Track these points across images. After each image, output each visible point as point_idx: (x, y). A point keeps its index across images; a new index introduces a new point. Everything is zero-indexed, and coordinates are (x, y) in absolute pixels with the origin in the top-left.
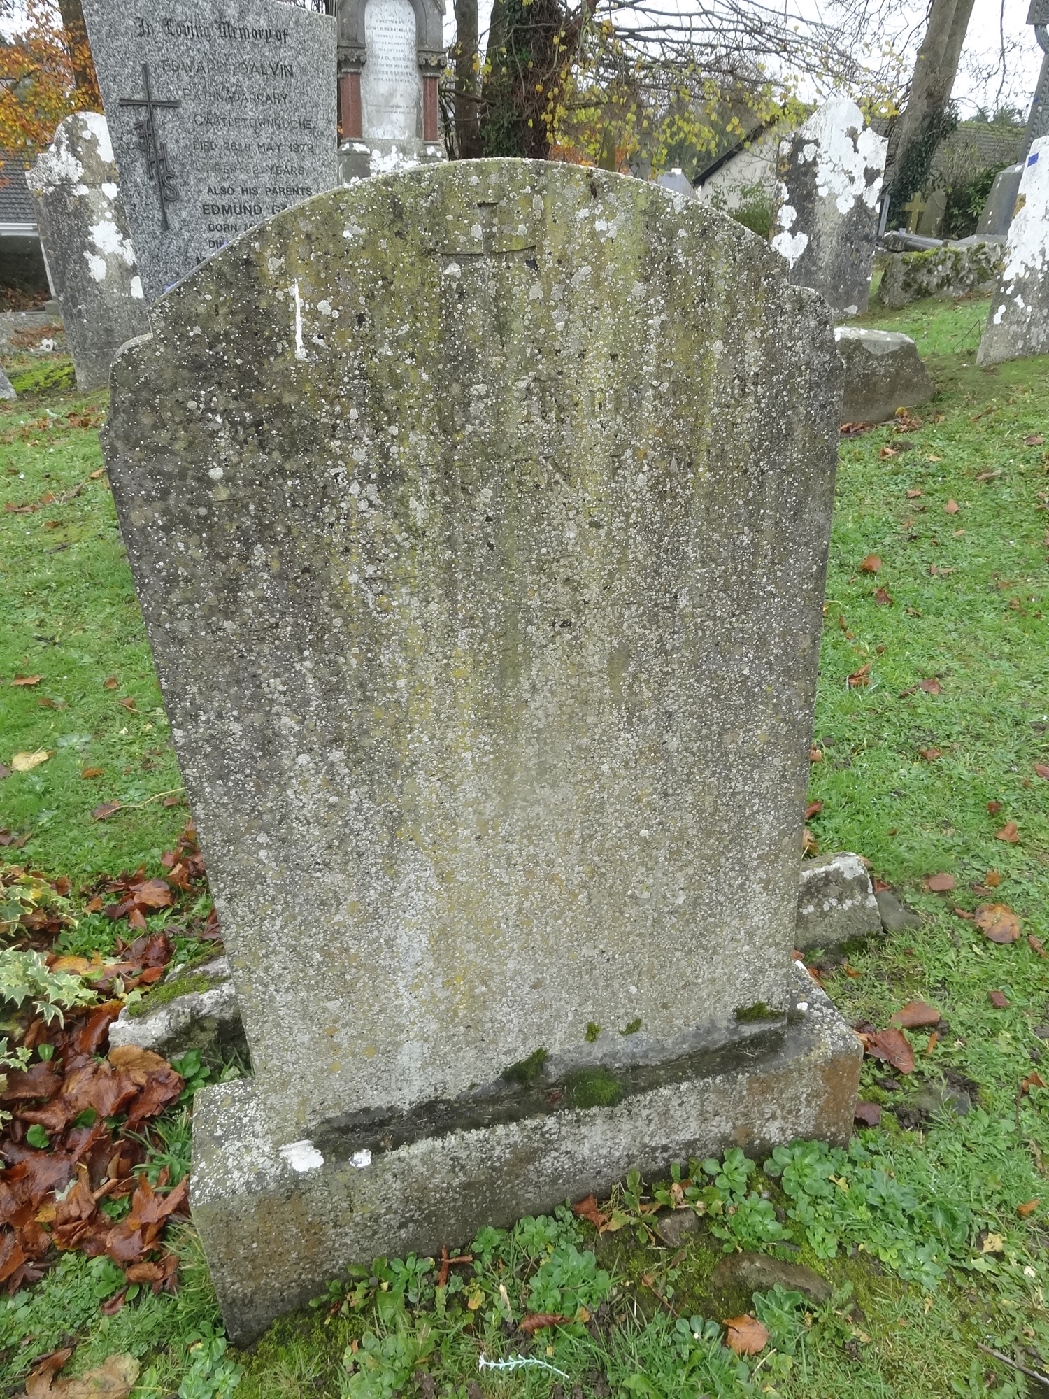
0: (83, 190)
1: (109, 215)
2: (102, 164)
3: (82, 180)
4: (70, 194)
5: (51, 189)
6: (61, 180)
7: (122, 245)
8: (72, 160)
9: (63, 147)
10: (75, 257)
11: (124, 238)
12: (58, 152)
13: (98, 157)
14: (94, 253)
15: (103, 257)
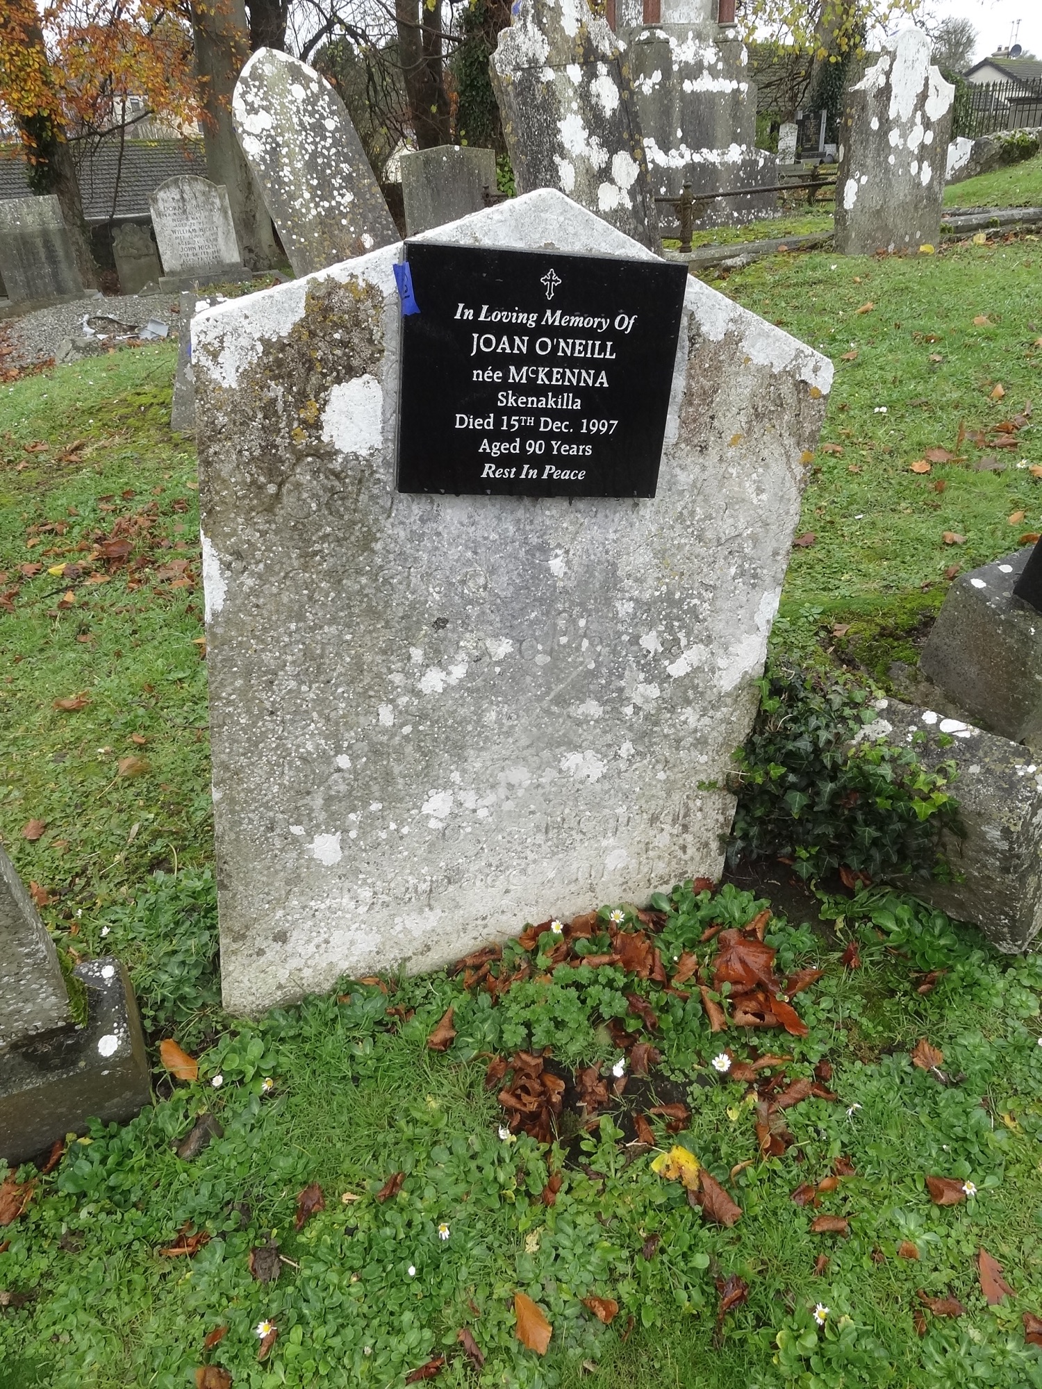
0: (549, 75)
1: (575, 106)
2: (566, 39)
3: (548, 61)
4: (538, 80)
5: (519, 73)
6: (529, 61)
7: (588, 144)
8: (539, 36)
9: (530, 18)
10: (545, 163)
11: (590, 136)
12: (525, 25)
13: (562, 29)
14: (563, 157)
15: (572, 161)
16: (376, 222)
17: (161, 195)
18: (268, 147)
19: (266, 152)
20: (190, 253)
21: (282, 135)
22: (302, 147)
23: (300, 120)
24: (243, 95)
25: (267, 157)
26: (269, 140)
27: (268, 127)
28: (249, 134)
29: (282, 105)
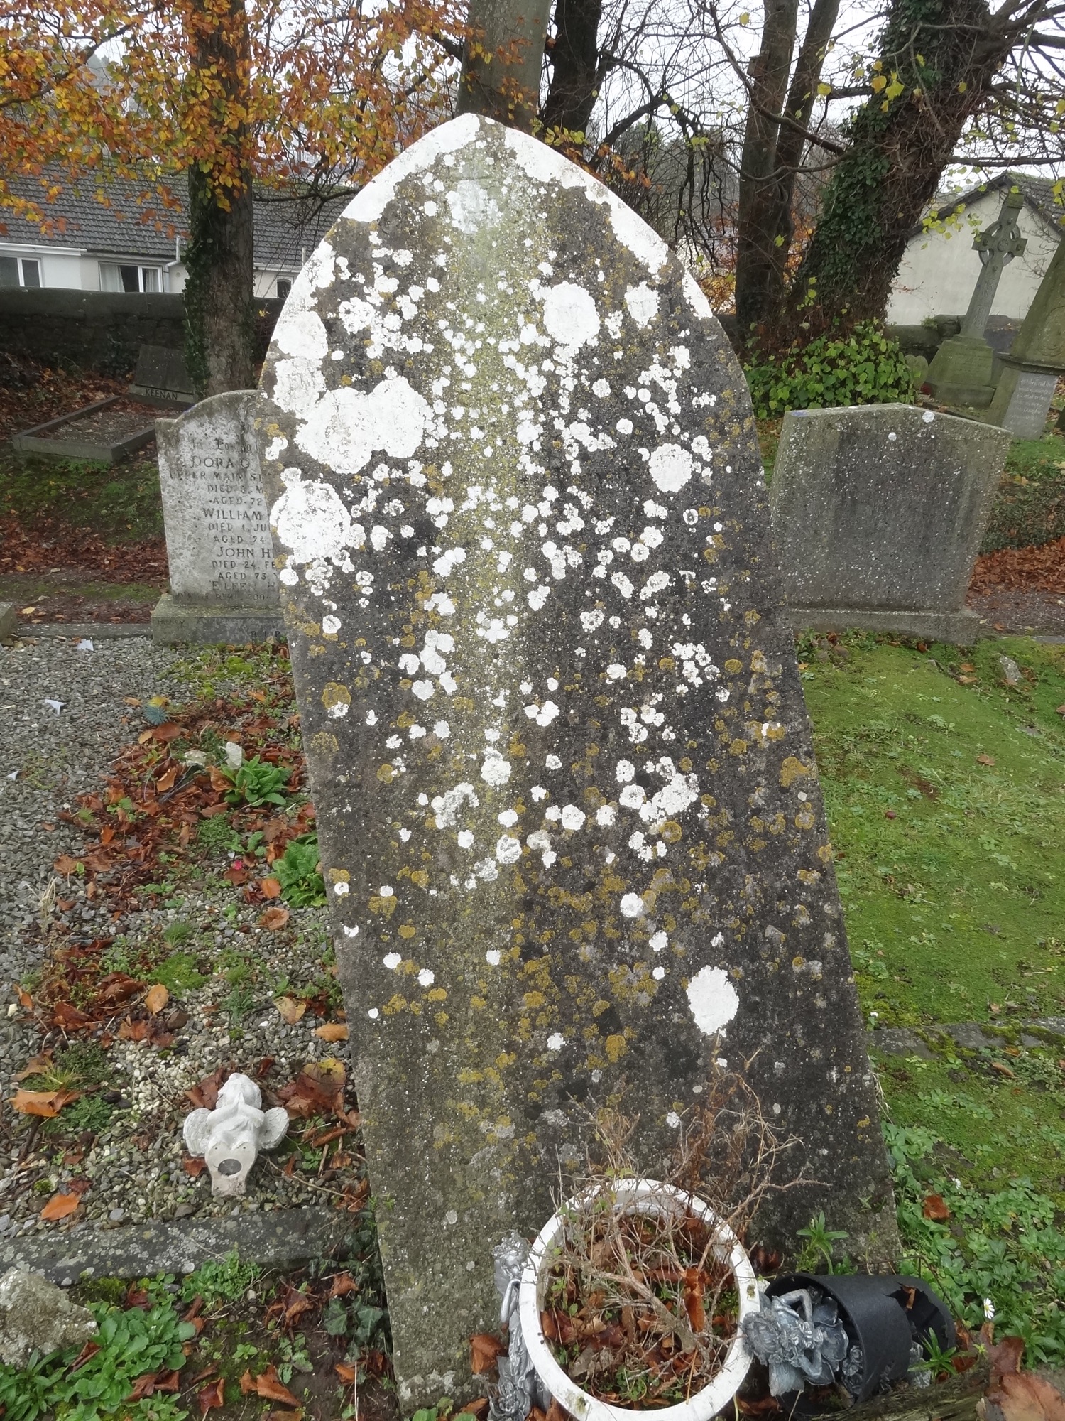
16: (767, 915)
17: (191, 428)
18: (380, 536)
19: (364, 557)
20: (239, 560)
21: (453, 488)
22: (529, 552)
23: (551, 435)
24: (328, 300)
25: (365, 580)
26: (394, 507)
27: (402, 449)
28: (311, 469)
29: (490, 362)
